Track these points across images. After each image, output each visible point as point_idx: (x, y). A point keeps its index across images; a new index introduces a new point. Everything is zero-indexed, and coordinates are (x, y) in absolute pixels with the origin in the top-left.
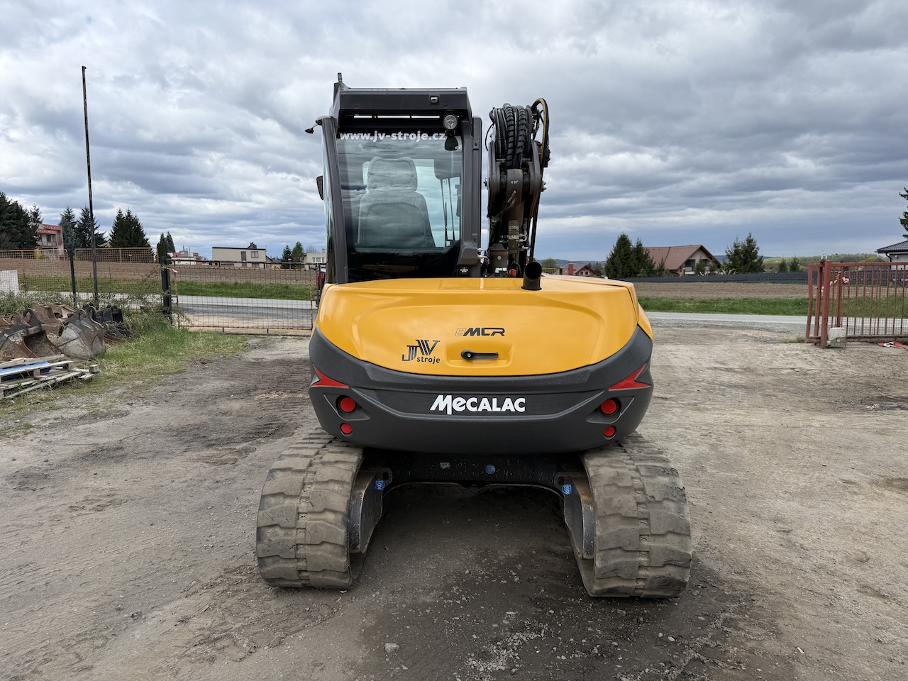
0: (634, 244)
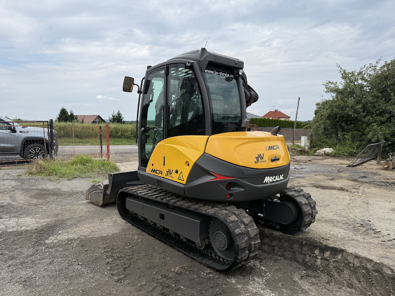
0: (69, 114)
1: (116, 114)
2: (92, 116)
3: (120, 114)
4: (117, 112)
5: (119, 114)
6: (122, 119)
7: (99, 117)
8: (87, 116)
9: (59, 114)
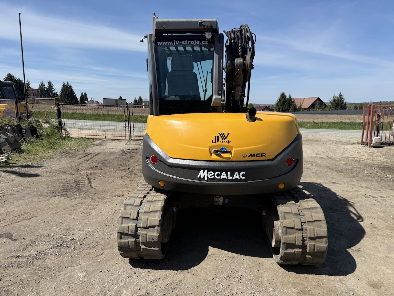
1: (337, 95)
2: (311, 98)
3: (342, 95)
4: (339, 93)
5: (340, 96)
6: (343, 102)
7: (319, 99)
8: (307, 98)
9: (279, 97)
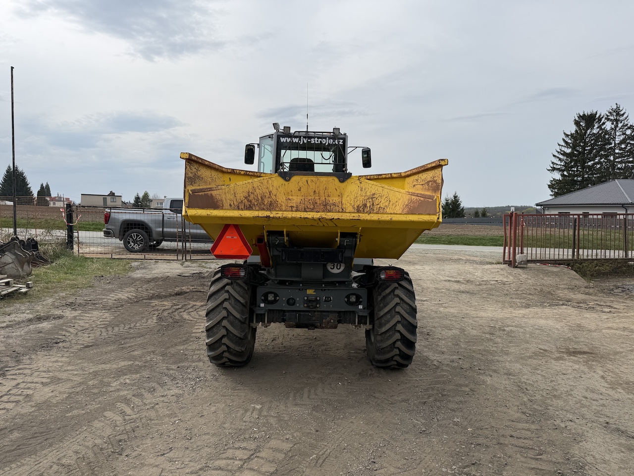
6: (460, 204)
